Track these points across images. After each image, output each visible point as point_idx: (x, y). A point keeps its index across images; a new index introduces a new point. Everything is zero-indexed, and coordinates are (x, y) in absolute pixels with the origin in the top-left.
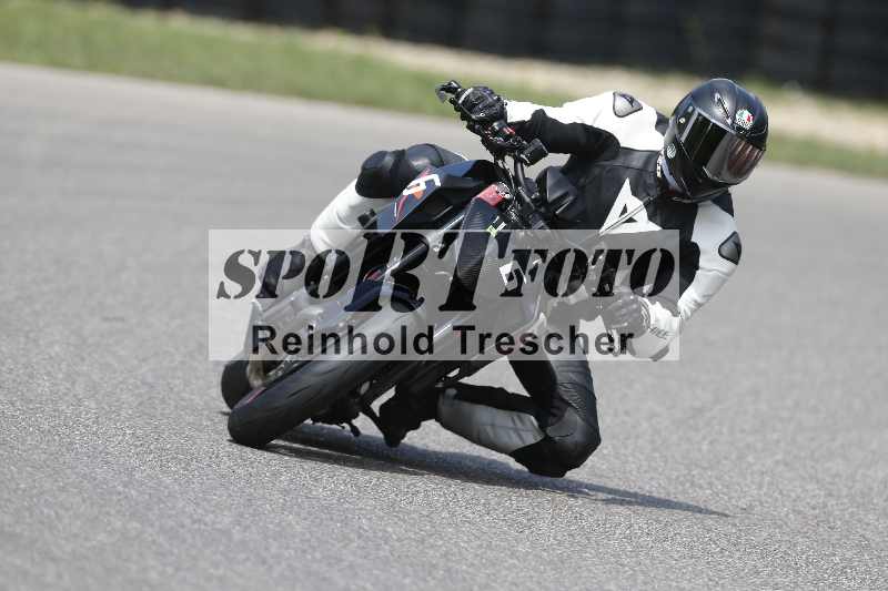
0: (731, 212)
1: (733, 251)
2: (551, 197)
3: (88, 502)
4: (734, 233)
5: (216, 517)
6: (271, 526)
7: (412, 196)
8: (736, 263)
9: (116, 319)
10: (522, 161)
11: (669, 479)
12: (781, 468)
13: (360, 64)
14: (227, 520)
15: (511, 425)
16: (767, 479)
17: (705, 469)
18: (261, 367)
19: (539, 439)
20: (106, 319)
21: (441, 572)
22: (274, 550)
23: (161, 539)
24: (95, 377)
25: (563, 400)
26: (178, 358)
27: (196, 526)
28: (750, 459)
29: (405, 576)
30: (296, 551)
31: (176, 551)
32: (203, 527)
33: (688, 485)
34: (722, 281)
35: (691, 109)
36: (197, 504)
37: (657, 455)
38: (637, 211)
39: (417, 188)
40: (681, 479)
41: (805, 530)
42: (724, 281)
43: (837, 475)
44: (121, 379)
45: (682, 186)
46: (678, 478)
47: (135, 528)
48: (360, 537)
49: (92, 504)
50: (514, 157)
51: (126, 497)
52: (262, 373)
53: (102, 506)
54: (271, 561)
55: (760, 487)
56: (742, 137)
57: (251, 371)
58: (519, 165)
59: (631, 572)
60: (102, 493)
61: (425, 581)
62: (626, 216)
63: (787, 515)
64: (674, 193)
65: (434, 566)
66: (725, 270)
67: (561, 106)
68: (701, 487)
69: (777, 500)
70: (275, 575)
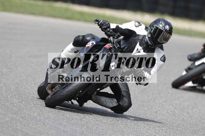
0: (163, 50)
1: (164, 59)
2: (122, 47)
3: (4, 111)
4: (164, 55)
5: (33, 114)
6: (46, 116)
7: (88, 47)
8: (164, 62)
9: (10, 68)
10: (115, 38)
11: (138, 105)
12: (164, 102)
13: (66, 10)
14: (36, 115)
15: (110, 101)
16: (161, 105)
17: (146, 103)
18: (51, 88)
19: (117, 105)
20: (8, 68)
21: (86, 127)
22: (47, 122)
23: (21, 119)
24: (5, 82)
25: (123, 95)
26: (25, 77)
27: (29, 116)
28: (157, 100)
29: (77, 127)
30: (52, 122)
31: (24, 122)
32: (30, 116)
33: (142, 106)
34: (161, 67)
35: (154, 25)
36: (29, 111)
37: (135, 99)
38: (141, 50)
39: (89, 45)
40: (141, 105)
41: (169, 117)
42: (162, 66)
43: (177, 104)
44: (11, 82)
45: (152, 44)
46: (140, 105)
47: (15, 117)
48: (67, 118)
49: (5, 111)
50: (113, 37)
51: (12, 110)
52: (51, 89)
53: (7, 112)
54: (46, 124)
55: (159, 107)
56: (167, 32)
57: (47, 88)
58: (114, 39)
59: (129, 126)
60: (7, 109)
61: (82, 128)
62: (138, 51)
63: (165, 113)
64: (150, 45)
65: (84, 125)
66: (162, 64)
67: (122, 24)
68: (145, 107)
69: (163, 110)
70: (47, 127)
